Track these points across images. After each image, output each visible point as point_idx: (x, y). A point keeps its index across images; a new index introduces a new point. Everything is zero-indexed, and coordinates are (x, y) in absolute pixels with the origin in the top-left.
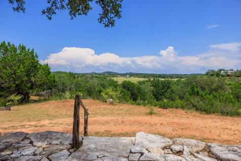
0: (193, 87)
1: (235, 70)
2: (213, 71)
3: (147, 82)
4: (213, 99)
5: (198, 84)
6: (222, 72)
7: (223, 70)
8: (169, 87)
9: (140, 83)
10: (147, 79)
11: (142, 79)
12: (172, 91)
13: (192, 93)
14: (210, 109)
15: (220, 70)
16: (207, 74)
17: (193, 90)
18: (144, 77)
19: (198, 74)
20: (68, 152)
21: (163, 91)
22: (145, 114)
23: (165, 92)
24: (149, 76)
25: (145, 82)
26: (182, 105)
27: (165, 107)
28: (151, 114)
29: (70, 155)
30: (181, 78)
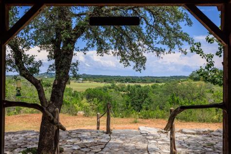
0: (173, 96)
3: (110, 88)
8: (146, 96)
9: (105, 89)
10: (110, 85)
11: (102, 85)
12: (150, 101)
14: (189, 117)
17: (173, 99)
18: (105, 81)
20: (108, 135)
21: (140, 101)
22: (131, 123)
23: (143, 101)
24: (111, 80)
25: (108, 89)
26: (162, 114)
27: (146, 117)
28: (136, 122)
29: (110, 135)
30: (157, 82)
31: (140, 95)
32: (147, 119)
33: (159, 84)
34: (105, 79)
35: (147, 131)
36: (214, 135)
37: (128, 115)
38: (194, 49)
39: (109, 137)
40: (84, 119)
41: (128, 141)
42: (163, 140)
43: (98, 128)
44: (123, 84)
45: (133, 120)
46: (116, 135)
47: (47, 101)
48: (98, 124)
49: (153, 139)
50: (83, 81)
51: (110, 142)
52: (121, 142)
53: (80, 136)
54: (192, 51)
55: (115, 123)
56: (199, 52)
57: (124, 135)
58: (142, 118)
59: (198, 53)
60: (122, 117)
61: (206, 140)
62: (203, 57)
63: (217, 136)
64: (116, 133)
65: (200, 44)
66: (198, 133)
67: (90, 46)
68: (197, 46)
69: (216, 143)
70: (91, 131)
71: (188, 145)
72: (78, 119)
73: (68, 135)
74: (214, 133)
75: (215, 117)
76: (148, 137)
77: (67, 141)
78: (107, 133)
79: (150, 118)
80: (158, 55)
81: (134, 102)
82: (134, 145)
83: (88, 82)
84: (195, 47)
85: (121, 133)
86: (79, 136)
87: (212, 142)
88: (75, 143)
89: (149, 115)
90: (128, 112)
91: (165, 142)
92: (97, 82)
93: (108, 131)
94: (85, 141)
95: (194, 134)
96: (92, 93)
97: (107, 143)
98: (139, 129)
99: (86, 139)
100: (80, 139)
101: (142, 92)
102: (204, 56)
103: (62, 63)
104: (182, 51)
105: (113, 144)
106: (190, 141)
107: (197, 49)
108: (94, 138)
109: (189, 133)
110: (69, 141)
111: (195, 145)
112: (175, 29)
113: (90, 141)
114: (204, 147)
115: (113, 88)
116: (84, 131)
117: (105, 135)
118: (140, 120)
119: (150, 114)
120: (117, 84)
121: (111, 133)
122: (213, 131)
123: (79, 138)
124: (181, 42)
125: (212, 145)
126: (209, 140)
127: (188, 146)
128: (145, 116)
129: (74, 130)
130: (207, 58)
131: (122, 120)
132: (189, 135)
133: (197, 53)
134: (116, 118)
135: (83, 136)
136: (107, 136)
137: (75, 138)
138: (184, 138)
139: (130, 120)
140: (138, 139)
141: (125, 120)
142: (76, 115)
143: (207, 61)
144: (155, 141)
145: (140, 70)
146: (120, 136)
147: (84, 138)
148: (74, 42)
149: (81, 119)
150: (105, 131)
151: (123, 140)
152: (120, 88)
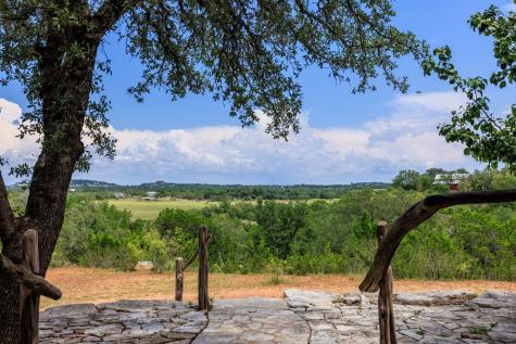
0: (363, 219)
1: (471, 172)
2: (412, 174)
3: (217, 211)
4: (409, 245)
5: (376, 211)
6: (438, 177)
7: (440, 171)
8: (300, 224)
9: (207, 213)
10: (217, 204)
11: (201, 205)
12: (309, 233)
13: (363, 233)
14: (402, 267)
15: (432, 172)
16: (397, 183)
17: (364, 225)
18: (207, 197)
19: (374, 185)
20: (201, 313)
21: (285, 234)
22: (263, 284)
23: (292, 236)
24: (221, 194)
25: (213, 214)
26: (340, 264)
27: (302, 270)
28: (276, 283)
29: (206, 314)
30: (322, 197)
31: (285, 221)
32: (304, 274)
33: (328, 201)
34: (208, 193)
35: (306, 299)
36: (481, 306)
37: (257, 268)
38: (433, 64)
39: (204, 319)
40: (150, 278)
41: (255, 327)
42: (349, 323)
43: (179, 298)
44: (248, 202)
45: (270, 277)
46: (224, 312)
47: (16, 215)
48: (179, 285)
49: (324, 320)
50: (156, 196)
51: (205, 331)
52: (236, 330)
53: (125, 318)
54: (427, 72)
55: (225, 286)
56: (446, 74)
57: (244, 311)
58: (290, 273)
59: (444, 78)
60: (245, 273)
61: (462, 319)
62: (456, 89)
63: (489, 307)
64: (223, 307)
65: (448, 52)
66: (438, 302)
67: (154, 81)
68: (442, 58)
69: (493, 326)
70: (156, 305)
71: (418, 333)
72: (136, 279)
73: (93, 317)
74: (480, 300)
75: (464, 267)
76: (308, 316)
77: (86, 332)
78: (199, 309)
79: (311, 272)
80: (335, 74)
81: (271, 238)
82: (271, 338)
83: (168, 198)
84: (436, 59)
85: (237, 307)
86: (123, 317)
87: (479, 323)
88: (106, 339)
89: (308, 265)
90: (257, 261)
91: (357, 328)
92: (189, 198)
93: (204, 304)
94: (137, 332)
95: (427, 304)
96: (173, 221)
97: (197, 334)
98: (285, 296)
99: (141, 325)
100: (123, 326)
101: (289, 214)
102: (459, 84)
103: (59, 104)
104: (395, 83)
105: (212, 337)
106: (421, 322)
107: (441, 66)
108: (162, 322)
109: (416, 303)
110: (92, 332)
111: (439, 332)
112: (377, 16)
113: (151, 332)
114: (463, 337)
115: (225, 212)
116: (137, 305)
117: (193, 313)
118: (286, 277)
119: (311, 263)
120: (234, 203)
121: (210, 308)
122: (474, 296)
123: (122, 323)
124: (393, 59)
125: (484, 331)
126: (469, 319)
127: (419, 337)
128: (299, 267)
129: (112, 304)
130: (467, 90)
131: (243, 278)
132: (417, 308)
133: (441, 78)
134: (229, 275)
135: (134, 316)
136: (201, 316)
137: (109, 323)
138: (406, 315)
139: (262, 278)
140: (281, 323)
141: (251, 278)
142: (132, 270)
143: (470, 96)
144: (329, 327)
145: (284, 135)
146: (233, 314)
147: (134, 322)
148: (95, 43)
149: (143, 279)
150: (196, 303)
151: (243, 325)
152: (240, 210)
